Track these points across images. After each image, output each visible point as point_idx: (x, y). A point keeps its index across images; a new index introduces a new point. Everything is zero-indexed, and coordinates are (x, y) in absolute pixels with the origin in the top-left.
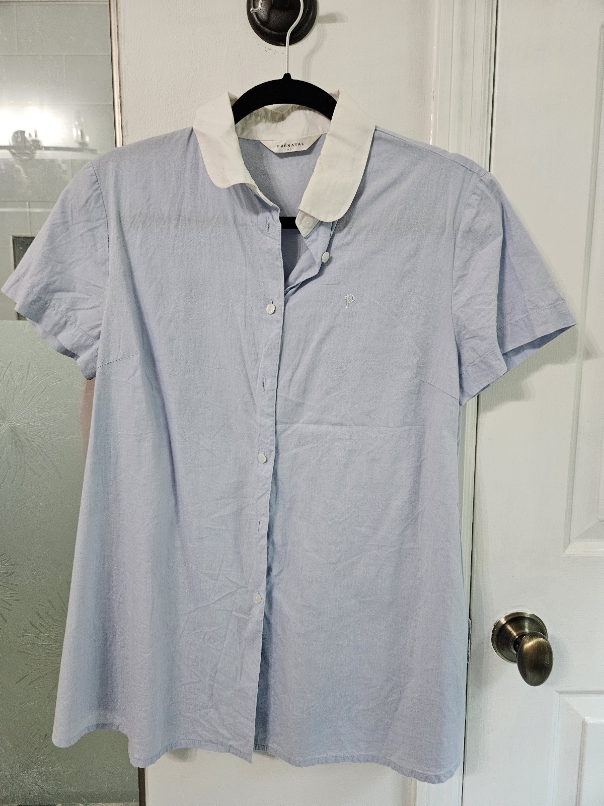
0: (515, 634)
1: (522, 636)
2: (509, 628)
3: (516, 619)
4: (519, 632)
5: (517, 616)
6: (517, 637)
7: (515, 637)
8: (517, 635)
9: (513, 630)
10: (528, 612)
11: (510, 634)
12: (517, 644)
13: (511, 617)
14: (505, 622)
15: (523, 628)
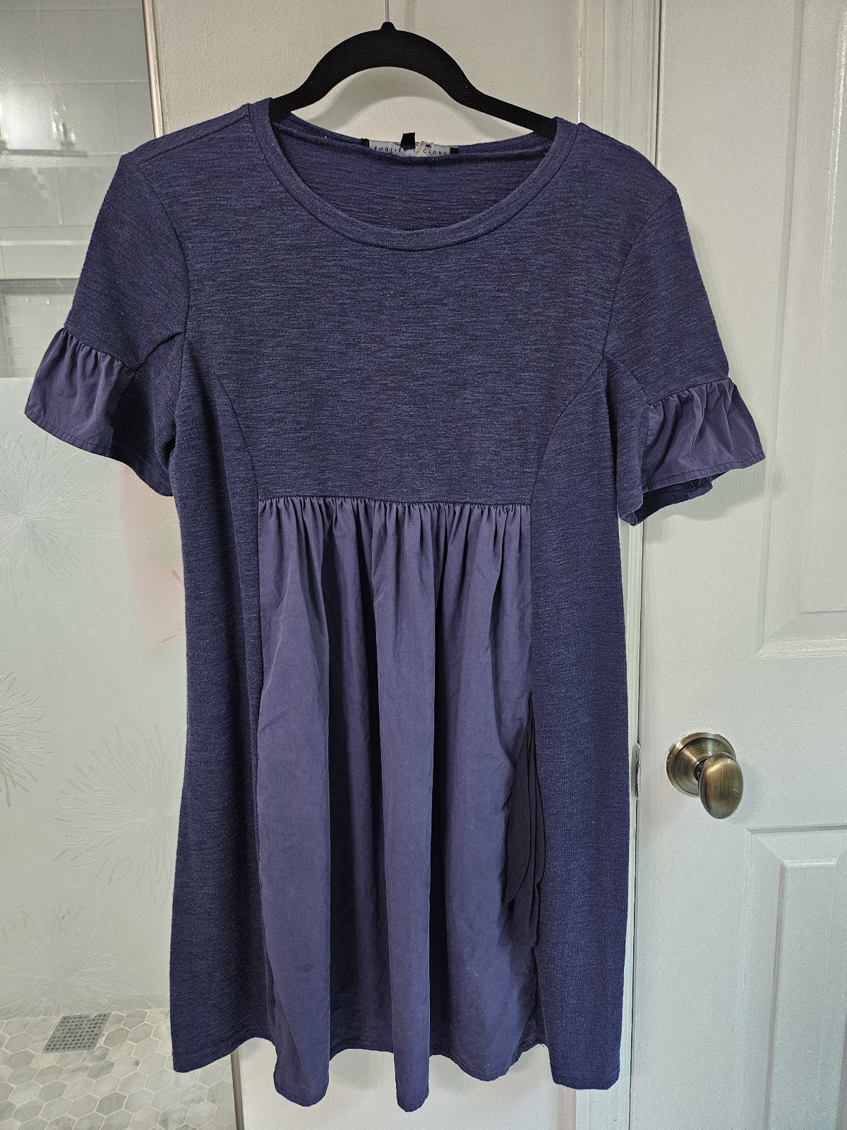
0: (695, 760)
1: (703, 761)
2: (687, 753)
3: (696, 742)
4: (701, 756)
5: (698, 737)
6: (698, 763)
7: (695, 763)
8: (698, 761)
9: (693, 755)
10: (711, 731)
11: (689, 761)
12: (698, 771)
13: (691, 740)
14: (682, 747)
15: (704, 751)
